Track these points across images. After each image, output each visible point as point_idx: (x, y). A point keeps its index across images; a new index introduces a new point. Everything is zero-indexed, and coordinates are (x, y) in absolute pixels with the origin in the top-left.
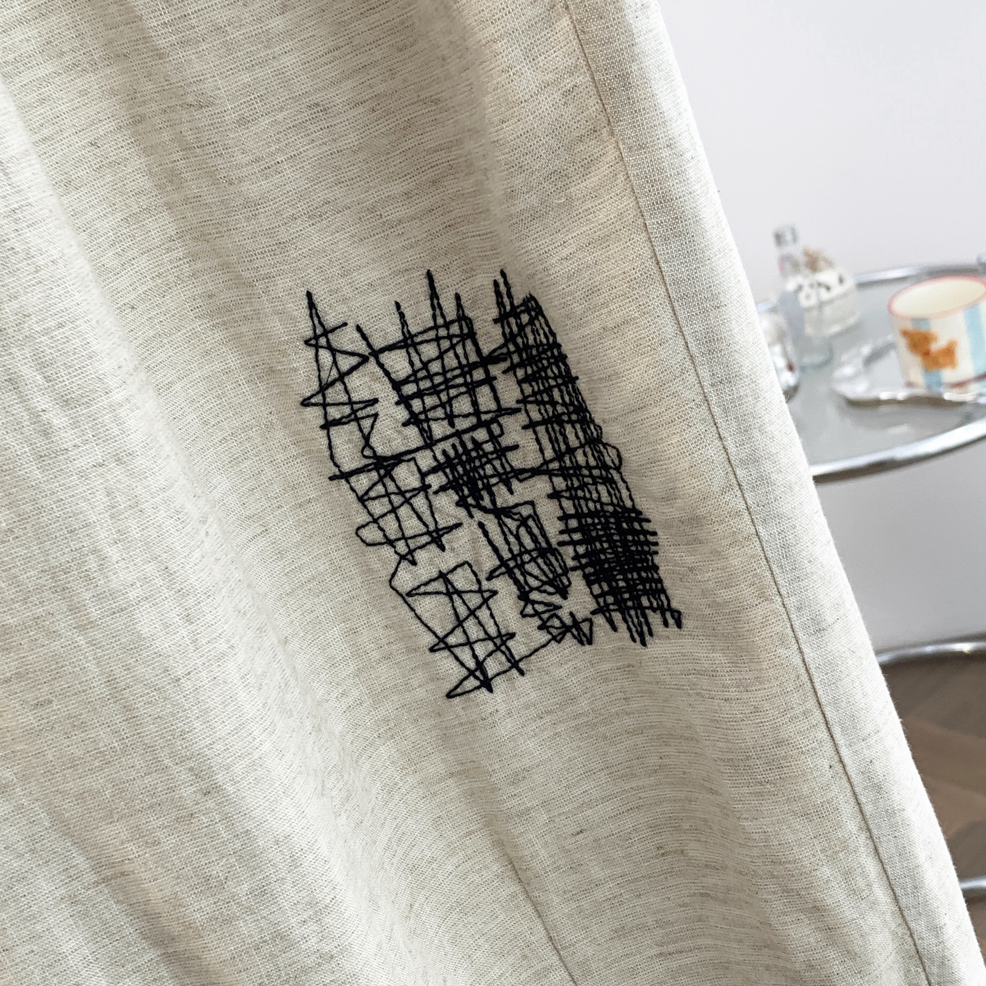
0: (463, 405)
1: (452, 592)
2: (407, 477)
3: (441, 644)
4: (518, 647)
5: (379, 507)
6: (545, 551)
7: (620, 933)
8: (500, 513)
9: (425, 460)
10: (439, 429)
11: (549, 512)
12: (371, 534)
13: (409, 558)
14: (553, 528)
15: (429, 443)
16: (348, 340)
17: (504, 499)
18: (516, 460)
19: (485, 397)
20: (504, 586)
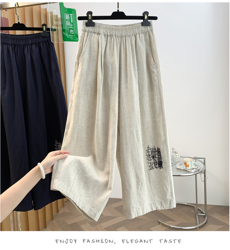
2: (150, 156)
3: (149, 166)
4: (153, 168)
5: (148, 157)
6: (156, 163)
11: (157, 160)
12: (147, 159)
13: (149, 161)
14: (157, 161)
16: (149, 148)
18: (156, 157)
20: (154, 164)
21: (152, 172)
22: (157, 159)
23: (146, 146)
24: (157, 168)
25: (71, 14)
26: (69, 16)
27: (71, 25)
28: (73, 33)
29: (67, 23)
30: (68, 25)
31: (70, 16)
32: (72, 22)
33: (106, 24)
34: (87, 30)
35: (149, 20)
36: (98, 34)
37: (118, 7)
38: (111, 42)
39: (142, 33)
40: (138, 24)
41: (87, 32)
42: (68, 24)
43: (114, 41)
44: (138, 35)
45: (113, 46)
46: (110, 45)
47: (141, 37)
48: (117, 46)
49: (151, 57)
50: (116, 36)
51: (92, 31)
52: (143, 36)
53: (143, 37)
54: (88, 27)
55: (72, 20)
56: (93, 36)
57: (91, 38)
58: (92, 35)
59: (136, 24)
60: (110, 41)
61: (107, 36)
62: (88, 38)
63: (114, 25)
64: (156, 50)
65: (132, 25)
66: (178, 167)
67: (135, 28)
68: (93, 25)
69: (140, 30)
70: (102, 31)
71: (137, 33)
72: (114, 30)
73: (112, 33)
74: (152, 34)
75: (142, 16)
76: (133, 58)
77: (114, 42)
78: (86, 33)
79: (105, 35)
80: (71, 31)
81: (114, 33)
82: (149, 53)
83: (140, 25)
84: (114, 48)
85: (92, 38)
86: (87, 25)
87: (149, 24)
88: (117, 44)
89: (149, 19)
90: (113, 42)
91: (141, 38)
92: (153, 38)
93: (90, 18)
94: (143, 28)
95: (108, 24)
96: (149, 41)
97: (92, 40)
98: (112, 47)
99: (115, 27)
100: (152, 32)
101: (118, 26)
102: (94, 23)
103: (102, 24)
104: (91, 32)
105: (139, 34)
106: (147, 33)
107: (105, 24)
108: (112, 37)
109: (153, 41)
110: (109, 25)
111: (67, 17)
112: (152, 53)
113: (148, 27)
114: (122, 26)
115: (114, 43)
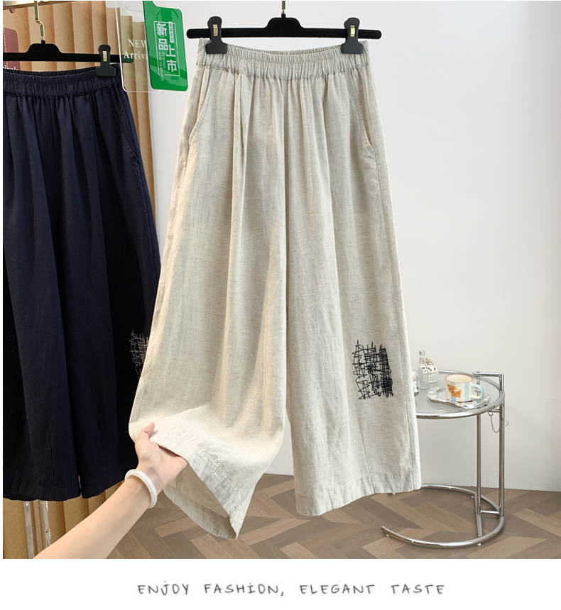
0: (372, 359)
1: (364, 384)
3: (360, 391)
4: (370, 394)
6: (377, 382)
7: (372, 441)
8: (373, 375)
9: (366, 365)
10: (368, 361)
11: (379, 376)
13: (359, 377)
15: (367, 363)
16: (361, 347)
17: (374, 373)
19: (375, 359)
20: (371, 385)
21: (365, 405)
22: (379, 372)
23: (352, 343)
24: (379, 395)
25: (169, 23)
26: (164, 27)
27: (171, 49)
28: (175, 69)
29: (159, 45)
30: (162, 49)
31: (167, 27)
32: (172, 41)
33: (253, 48)
34: (209, 62)
35: (359, 40)
36: (235, 72)
37: (284, 7)
38: (263, 93)
39: (342, 70)
40: (332, 48)
41: (209, 67)
42: (163, 45)
43: (271, 89)
44: (331, 77)
45: (269, 102)
46: (262, 102)
47: (338, 81)
48: (279, 101)
49: (362, 131)
50: (275, 77)
51: (221, 65)
52: (342, 78)
53: (345, 82)
54: (212, 55)
55: (171, 37)
56: (222, 79)
57: (216, 85)
58: (221, 75)
59: (326, 48)
60: (262, 90)
61: (255, 77)
62: (210, 83)
63: (272, 50)
64: (375, 113)
65: (317, 50)
66: (433, 398)
67: (325, 59)
68: (223, 49)
69: (337, 63)
70: (242, 67)
71: (329, 71)
72: (273, 62)
73: (266, 70)
74: (367, 73)
75: (344, 28)
76: (319, 131)
77: (271, 92)
78: (207, 71)
79: (249, 76)
80: (171, 63)
81: (272, 71)
82: (358, 122)
83: (338, 50)
84: (271, 105)
85: (221, 84)
86: (209, 49)
87: (359, 50)
88: (278, 96)
89: (360, 37)
90: (268, 94)
91: (339, 85)
92: (369, 85)
93: (216, 33)
94: (345, 59)
95: (258, 49)
96: (358, 90)
97: (220, 90)
98: (267, 105)
99: (274, 56)
100: (366, 68)
101: (282, 53)
102: (225, 45)
103: (243, 48)
104: (218, 68)
105: (334, 74)
106: (355, 70)
107: (251, 48)
108: (265, 79)
109: (367, 90)
110: (260, 51)
111: (161, 29)
112: (365, 121)
113: (358, 56)
114: (293, 53)
115: (271, 95)
